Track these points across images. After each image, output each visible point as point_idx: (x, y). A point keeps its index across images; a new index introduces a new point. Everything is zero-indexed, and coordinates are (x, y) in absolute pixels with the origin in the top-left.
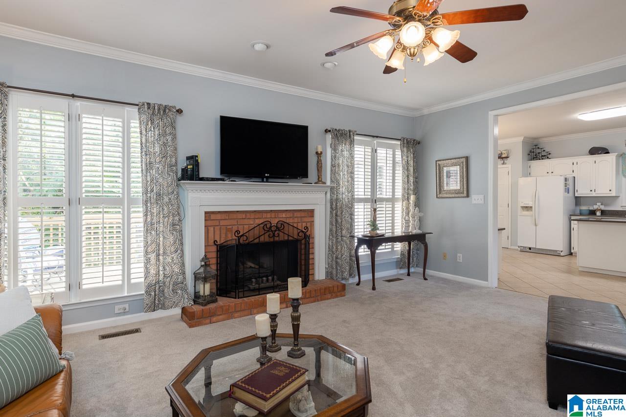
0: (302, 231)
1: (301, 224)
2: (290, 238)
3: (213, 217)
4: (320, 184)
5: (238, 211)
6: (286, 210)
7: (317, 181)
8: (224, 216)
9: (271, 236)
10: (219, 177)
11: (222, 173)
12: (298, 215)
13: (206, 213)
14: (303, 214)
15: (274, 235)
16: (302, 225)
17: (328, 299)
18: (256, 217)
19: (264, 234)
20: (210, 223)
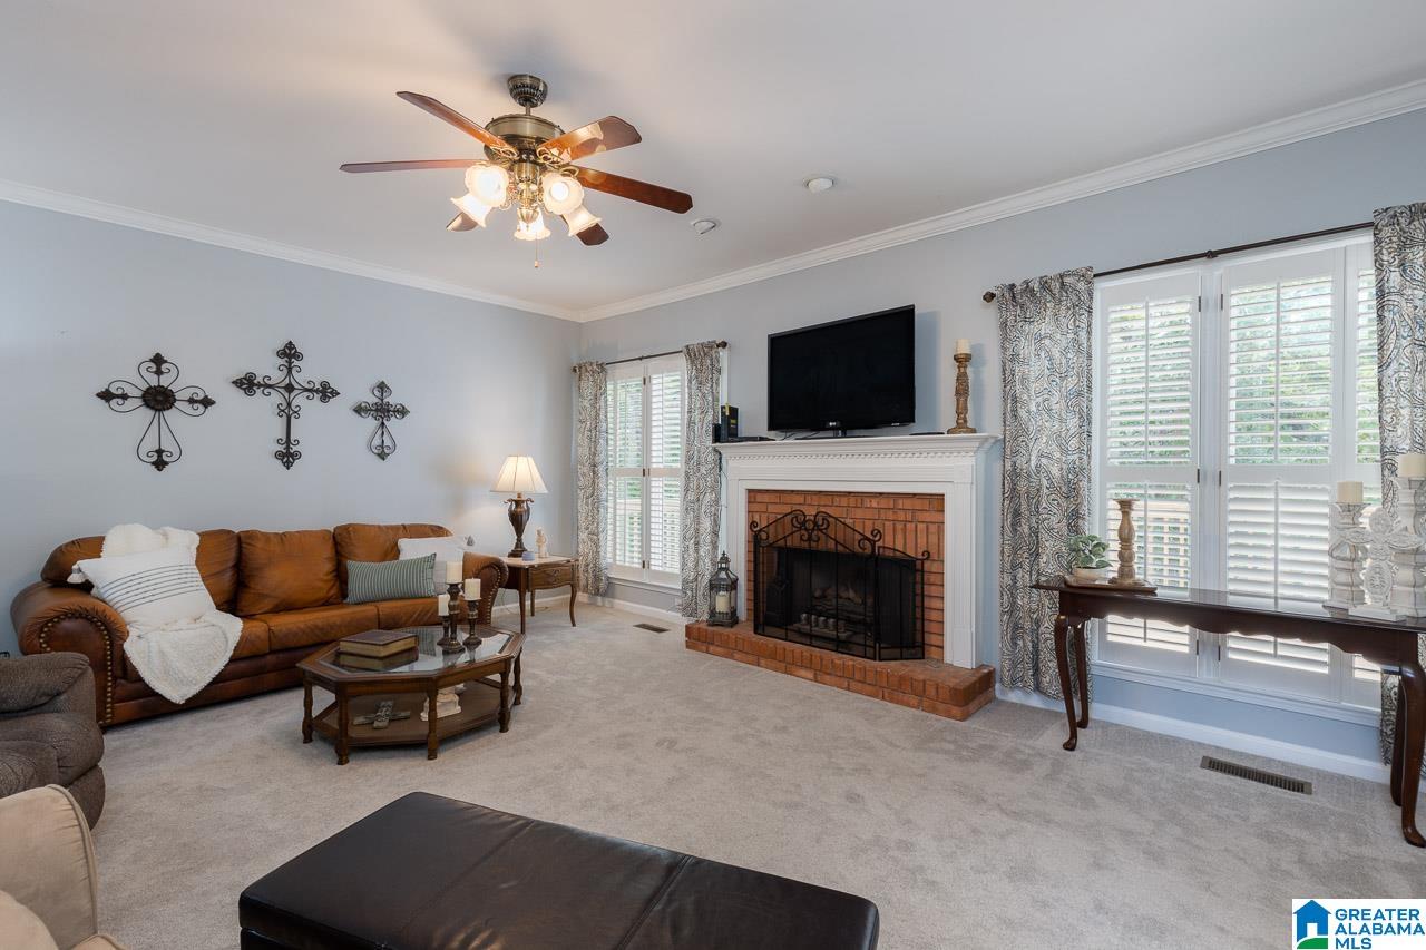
0: (868, 539)
1: (913, 525)
2: (840, 548)
3: (759, 498)
4: (960, 432)
5: (793, 491)
6: (881, 494)
7: (955, 425)
8: (773, 498)
9: (805, 538)
10: (764, 432)
11: (772, 427)
12: (908, 504)
13: (750, 491)
14: (918, 504)
15: (810, 539)
16: (916, 527)
17: (908, 705)
18: (822, 503)
19: (792, 533)
20: (756, 507)
